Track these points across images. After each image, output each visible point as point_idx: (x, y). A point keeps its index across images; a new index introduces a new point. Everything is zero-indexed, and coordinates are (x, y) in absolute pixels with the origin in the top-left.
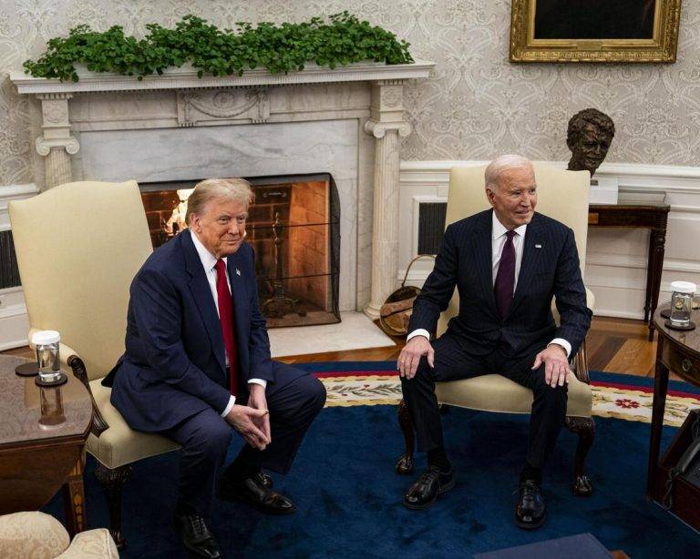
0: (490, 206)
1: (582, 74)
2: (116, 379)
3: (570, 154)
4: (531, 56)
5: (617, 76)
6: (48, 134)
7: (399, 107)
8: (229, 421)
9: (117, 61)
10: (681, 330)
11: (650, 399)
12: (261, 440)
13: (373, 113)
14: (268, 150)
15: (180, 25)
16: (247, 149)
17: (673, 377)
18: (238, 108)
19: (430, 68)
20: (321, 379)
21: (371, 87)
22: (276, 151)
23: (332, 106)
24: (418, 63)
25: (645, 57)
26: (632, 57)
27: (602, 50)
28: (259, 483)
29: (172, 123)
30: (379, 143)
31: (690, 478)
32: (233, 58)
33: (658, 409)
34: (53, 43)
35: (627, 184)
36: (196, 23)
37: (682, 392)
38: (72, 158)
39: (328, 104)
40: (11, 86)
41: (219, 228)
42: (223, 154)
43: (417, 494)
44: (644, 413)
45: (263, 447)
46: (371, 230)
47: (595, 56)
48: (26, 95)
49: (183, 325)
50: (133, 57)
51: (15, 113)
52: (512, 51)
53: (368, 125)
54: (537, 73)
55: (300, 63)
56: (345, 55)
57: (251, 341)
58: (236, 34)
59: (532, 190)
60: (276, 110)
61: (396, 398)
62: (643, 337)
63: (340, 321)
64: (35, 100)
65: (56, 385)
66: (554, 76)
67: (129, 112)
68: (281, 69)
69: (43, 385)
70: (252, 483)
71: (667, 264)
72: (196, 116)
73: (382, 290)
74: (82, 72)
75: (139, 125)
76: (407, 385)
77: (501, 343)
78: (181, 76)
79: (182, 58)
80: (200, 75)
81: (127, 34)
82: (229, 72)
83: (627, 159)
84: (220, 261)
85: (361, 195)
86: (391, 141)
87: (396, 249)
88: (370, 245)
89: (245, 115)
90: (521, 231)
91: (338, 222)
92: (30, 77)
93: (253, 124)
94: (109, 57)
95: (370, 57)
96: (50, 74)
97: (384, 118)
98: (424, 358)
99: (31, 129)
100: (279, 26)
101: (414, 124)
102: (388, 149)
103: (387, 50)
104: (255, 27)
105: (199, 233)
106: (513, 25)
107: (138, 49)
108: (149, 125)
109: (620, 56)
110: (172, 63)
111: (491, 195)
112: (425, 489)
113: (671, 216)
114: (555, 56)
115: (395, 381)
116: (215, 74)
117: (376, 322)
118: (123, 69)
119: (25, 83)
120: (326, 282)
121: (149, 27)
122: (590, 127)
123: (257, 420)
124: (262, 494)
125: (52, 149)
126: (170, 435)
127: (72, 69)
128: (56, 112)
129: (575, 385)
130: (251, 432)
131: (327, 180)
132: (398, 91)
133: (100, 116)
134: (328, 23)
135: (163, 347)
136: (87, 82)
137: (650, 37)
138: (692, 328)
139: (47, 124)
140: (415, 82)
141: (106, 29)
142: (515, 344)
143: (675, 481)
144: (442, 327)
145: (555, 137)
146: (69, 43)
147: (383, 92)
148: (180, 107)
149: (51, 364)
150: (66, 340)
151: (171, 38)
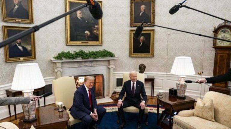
0: (130, 79)
1: (140, 59)
2: (71, 110)
3: (139, 70)
4: (133, 56)
5: (145, 59)
6: (57, 69)
7: (113, 64)
8: (91, 116)
10: (161, 98)
11: (156, 109)
12: (96, 119)
13: (109, 64)
14: (93, 70)
15: (79, 51)
16: (90, 70)
17: (160, 105)
18: (88, 64)
19: (118, 58)
20: (104, 107)
21: (109, 61)
22: (95, 71)
23: (103, 63)
24: (116, 57)
25: (150, 56)
26: (147, 56)
27: (143, 55)
28: (95, 126)
29: (77, 66)
30: (110, 69)
31: (164, 122)
32: (88, 56)
33: (158, 111)
34: (59, 54)
35: (148, 75)
36: (82, 51)
37: (162, 108)
38: (61, 72)
39: (102, 63)
40: (51, 61)
41: (89, 84)
42: (86, 71)
43: (121, 127)
44: (156, 112)
45: (96, 120)
46: (109, 83)
47: (142, 56)
48: (54, 62)
49: (83, 100)
50: (72, 56)
51: (52, 65)
52: (130, 55)
53: (108, 66)
54: (134, 59)
55: (98, 57)
56: (105, 56)
57: (94, 102)
58: (88, 52)
59: (136, 77)
60: (94, 64)
61: (117, 110)
62: (151, 99)
63: (104, 98)
64: (55, 63)
65: (62, 112)
66: (136, 59)
67: (71, 65)
68: (95, 58)
69: (59, 112)
70: (94, 126)
71: (155, 87)
72: (81, 65)
73: (111, 92)
74: (63, 58)
75: (72, 67)
76: (119, 109)
77: (133, 101)
78: (79, 59)
79: (80, 56)
80: (82, 59)
81: (71, 52)
82: (87, 58)
83: (148, 71)
84: (89, 89)
85: (108, 77)
87: (113, 86)
88: (109, 85)
89: (89, 65)
90: (135, 83)
91: (104, 82)
92: (54, 59)
93: (90, 66)
94: (68, 56)
95: (109, 56)
96: (58, 59)
97: (111, 65)
98: (121, 105)
99: (55, 68)
100: (94, 51)
101: (115, 66)
102: (112, 70)
103: (111, 55)
104: (91, 51)
105: (86, 85)
106: (130, 51)
107: (73, 55)
108: (74, 67)
109: (146, 56)
110: (78, 57)
111: (130, 77)
112: (122, 126)
113: (155, 80)
114: (136, 56)
115: (117, 108)
116: (85, 59)
117: (110, 98)
118: (70, 58)
119: (53, 60)
120: (102, 91)
121: (74, 51)
122: (142, 67)
123: (95, 116)
124: (95, 128)
125: (58, 71)
126: (81, 119)
128: (59, 65)
129: (146, 108)
130: (94, 118)
131: (102, 75)
132: (113, 61)
133: (66, 65)
134: (102, 51)
135: (80, 104)
136: (64, 60)
138: (162, 98)
139: (57, 67)
140: (115, 60)
141: (67, 52)
142: (135, 101)
143: (161, 123)
144: (123, 99)
145: (137, 68)
146: (61, 54)
147: (111, 61)
148: (79, 64)
149: (61, 108)
150: (63, 104)
151: (78, 53)
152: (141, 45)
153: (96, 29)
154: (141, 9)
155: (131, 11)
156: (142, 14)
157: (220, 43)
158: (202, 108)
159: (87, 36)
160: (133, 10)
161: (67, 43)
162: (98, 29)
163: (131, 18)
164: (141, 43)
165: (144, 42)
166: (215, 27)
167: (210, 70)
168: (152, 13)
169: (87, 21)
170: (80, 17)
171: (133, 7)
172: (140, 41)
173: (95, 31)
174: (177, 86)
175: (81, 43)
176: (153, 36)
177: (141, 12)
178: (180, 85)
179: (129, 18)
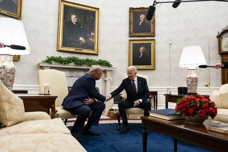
7: (110, 75)
9: (60, 60)
13: (106, 76)
18: (81, 74)
21: (105, 71)
24: (114, 67)
25: (151, 68)
26: (148, 68)
29: (69, 76)
30: (107, 82)
36: (75, 57)
48: (41, 66)
53: (105, 79)
58: (82, 59)
72: (73, 75)
78: (72, 65)
79: (72, 62)
80: (75, 65)
86: (109, 81)
97: (108, 77)
101: (113, 79)
109: (146, 68)
110: (70, 62)
117: (107, 116)
127: (51, 61)
131: (98, 88)
132: (110, 72)
137: (151, 65)
141: (58, 57)
146: (51, 57)
147: (108, 73)
148: (71, 73)
152: (141, 56)
153: (91, 36)
154: (141, 18)
155: (130, 20)
156: (141, 23)
157: (226, 48)
158: (220, 97)
159: (82, 44)
160: (132, 19)
161: (59, 48)
162: (93, 37)
163: (130, 28)
164: (142, 54)
165: (144, 53)
166: (219, 32)
167: (217, 80)
168: (152, 23)
169: (82, 27)
170: (75, 22)
171: (132, 16)
172: (139, 52)
173: (91, 39)
174: (187, 81)
175: (74, 50)
176: (154, 46)
177: (140, 21)
178: (191, 78)
179: (128, 28)
